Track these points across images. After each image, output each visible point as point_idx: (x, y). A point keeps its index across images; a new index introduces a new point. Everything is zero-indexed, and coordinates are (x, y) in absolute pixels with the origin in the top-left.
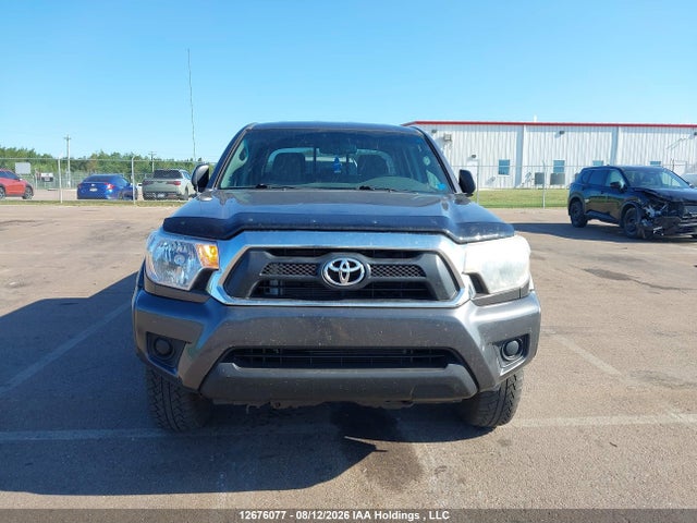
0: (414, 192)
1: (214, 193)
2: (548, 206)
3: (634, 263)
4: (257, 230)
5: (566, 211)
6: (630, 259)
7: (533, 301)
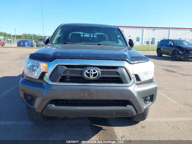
0: (114, 46)
1: (51, 45)
2: (150, 50)
3: (177, 67)
4: (61, 58)
5: (156, 52)
6: (175, 66)
7: (155, 83)
